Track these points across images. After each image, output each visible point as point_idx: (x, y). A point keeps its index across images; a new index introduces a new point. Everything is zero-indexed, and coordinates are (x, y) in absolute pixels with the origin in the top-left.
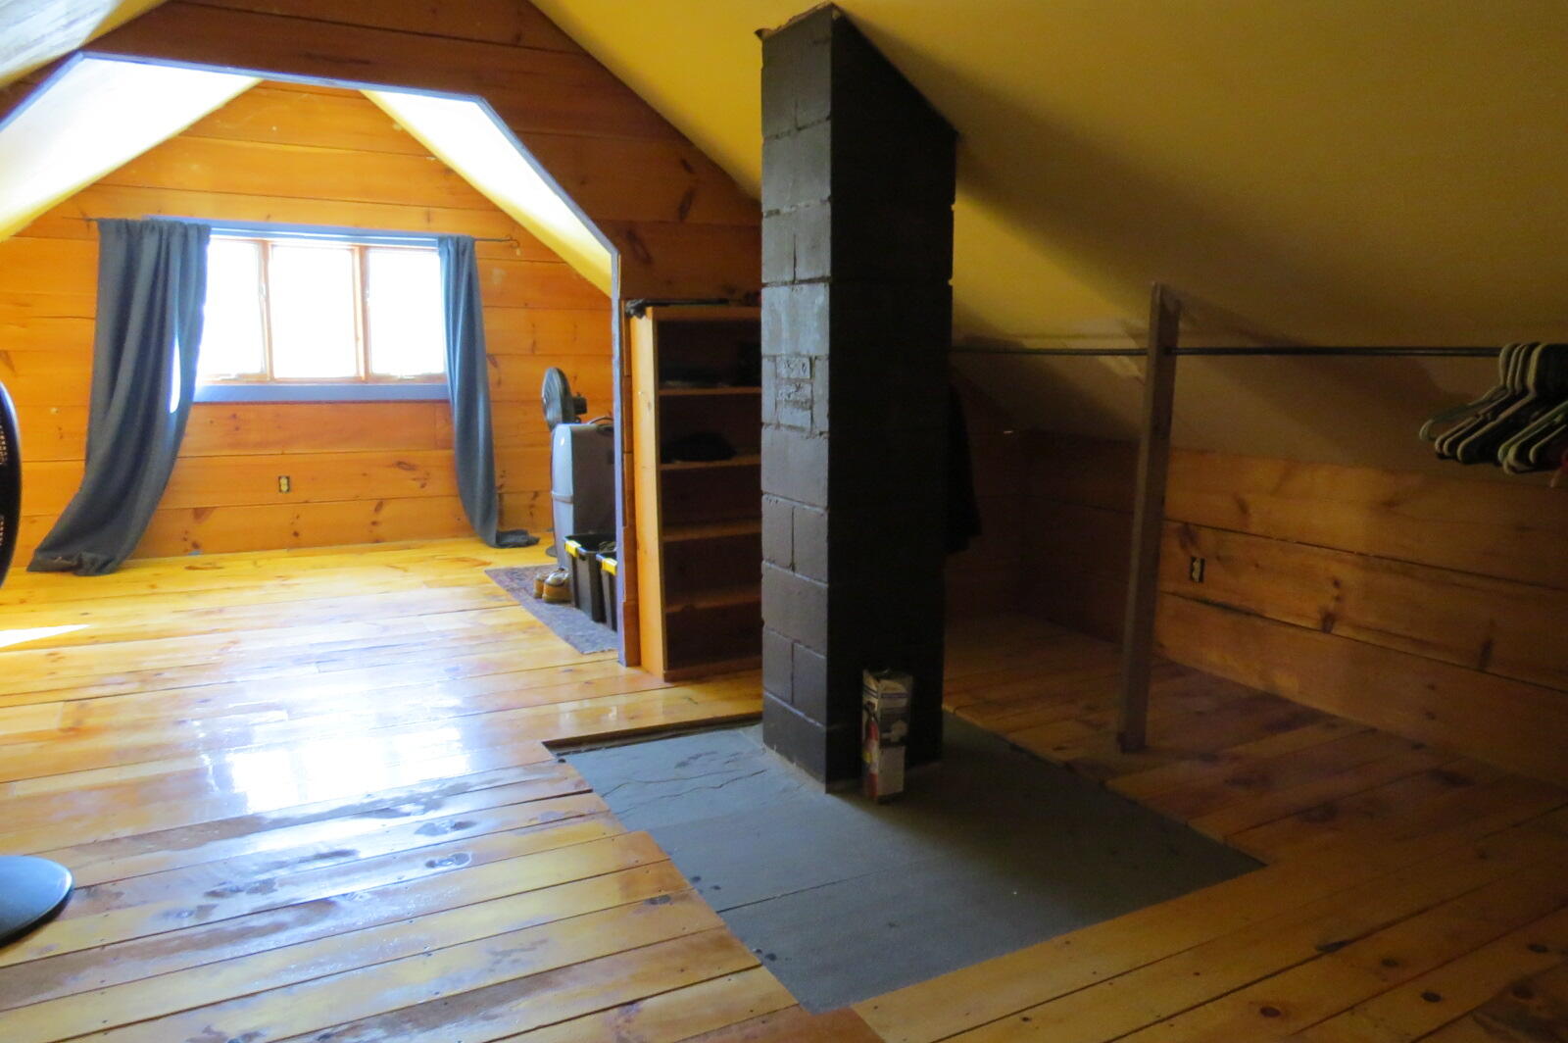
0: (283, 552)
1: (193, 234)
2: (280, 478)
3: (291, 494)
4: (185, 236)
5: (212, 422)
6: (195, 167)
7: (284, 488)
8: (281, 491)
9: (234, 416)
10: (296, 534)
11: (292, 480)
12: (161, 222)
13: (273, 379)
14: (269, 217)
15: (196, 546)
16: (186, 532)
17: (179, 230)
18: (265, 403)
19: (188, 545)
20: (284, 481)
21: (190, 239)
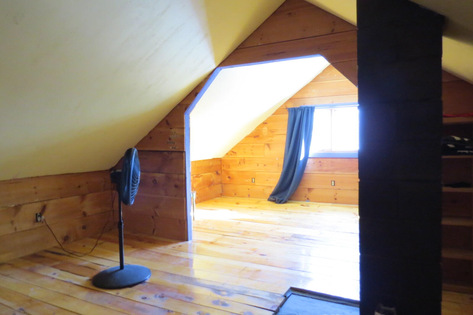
0: (330, 204)
1: (310, 110)
2: (332, 181)
3: (334, 187)
4: (308, 110)
5: (314, 163)
6: (314, 91)
7: (333, 184)
8: (332, 185)
9: (320, 162)
10: (336, 199)
11: (335, 182)
12: (302, 107)
13: (331, 151)
14: (333, 102)
15: (308, 199)
16: (306, 195)
17: (306, 109)
18: (329, 158)
19: (306, 198)
20: (333, 182)
21: (309, 111)
